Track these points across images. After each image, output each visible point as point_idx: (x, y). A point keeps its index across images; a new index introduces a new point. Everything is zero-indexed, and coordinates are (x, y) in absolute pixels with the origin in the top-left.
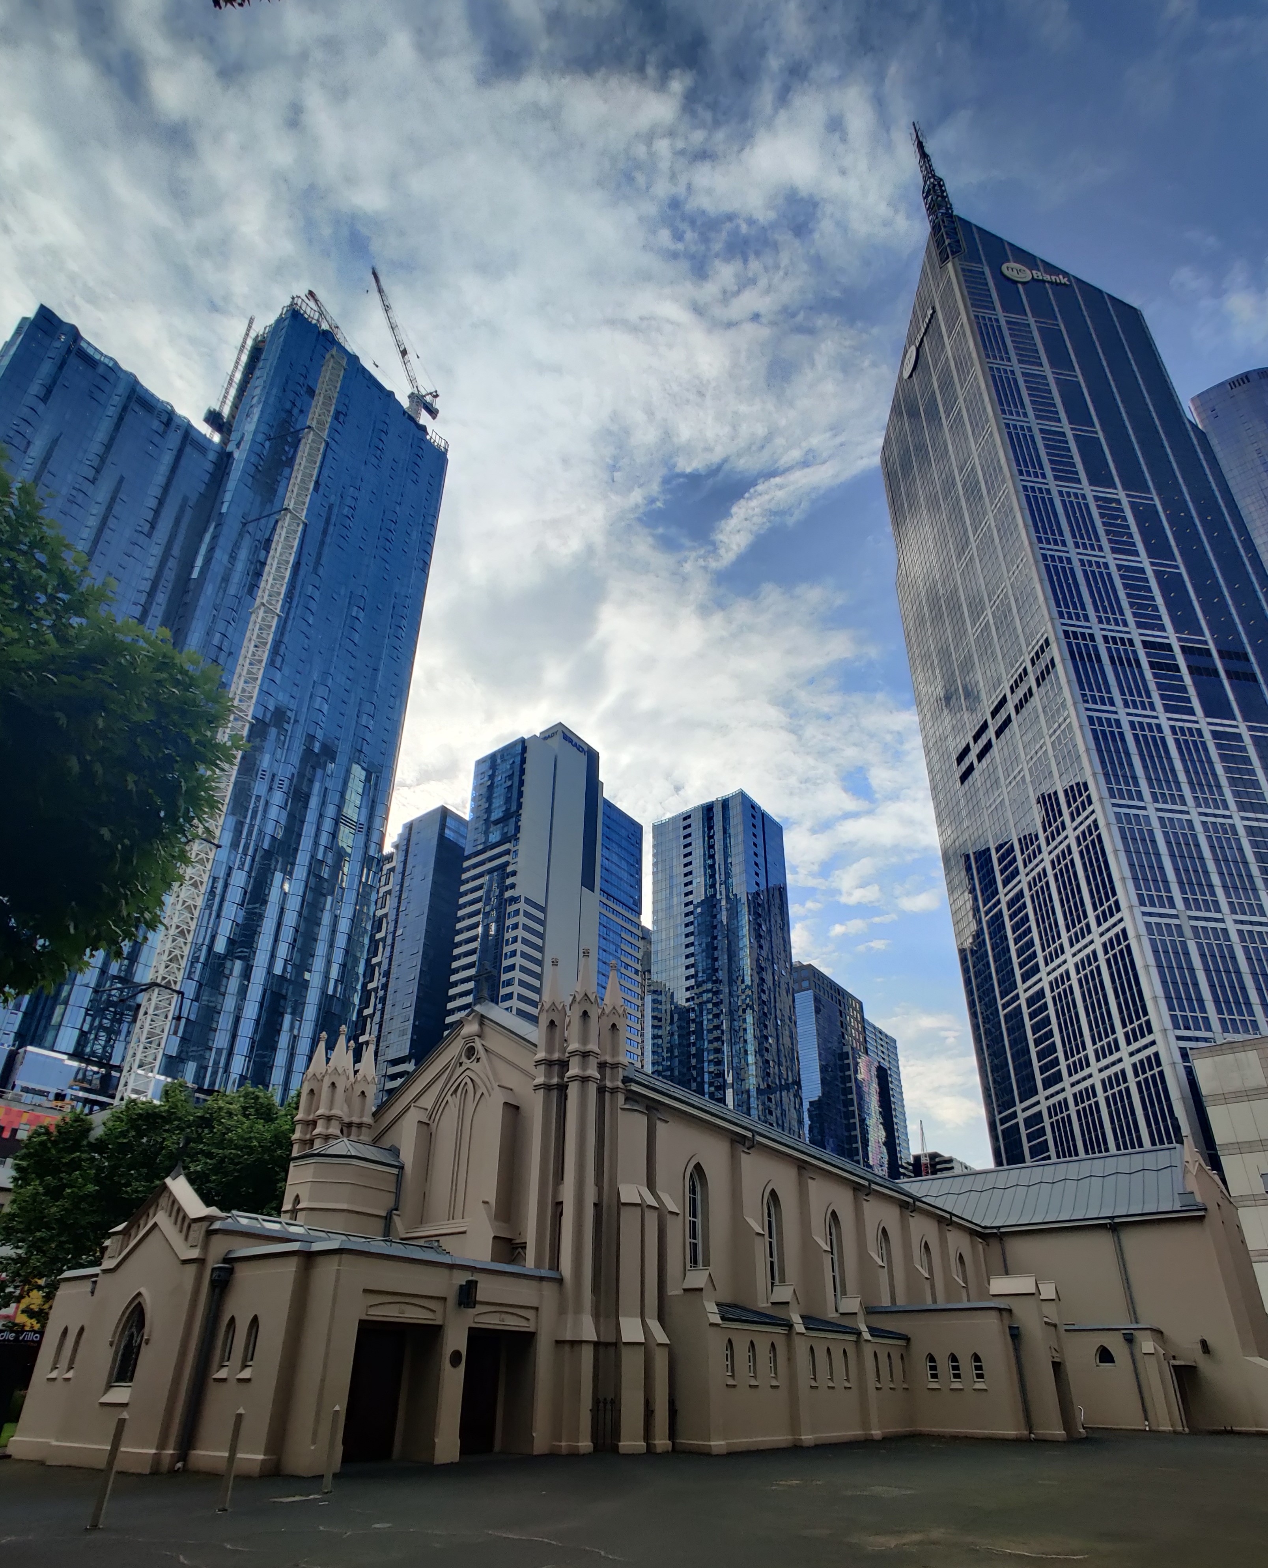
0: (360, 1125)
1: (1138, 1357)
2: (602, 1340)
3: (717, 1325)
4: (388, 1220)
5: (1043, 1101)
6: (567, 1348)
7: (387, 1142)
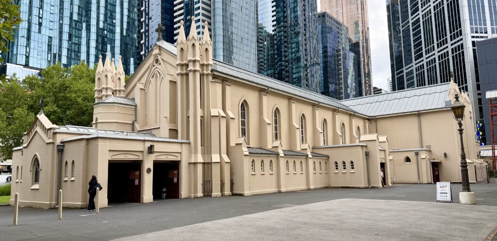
0: (120, 91)
1: (419, 159)
2: (206, 162)
3: (247, 155)
4: (133, 124)
5: (414, 65)
6: (192, 165)
7: (131, 97)
